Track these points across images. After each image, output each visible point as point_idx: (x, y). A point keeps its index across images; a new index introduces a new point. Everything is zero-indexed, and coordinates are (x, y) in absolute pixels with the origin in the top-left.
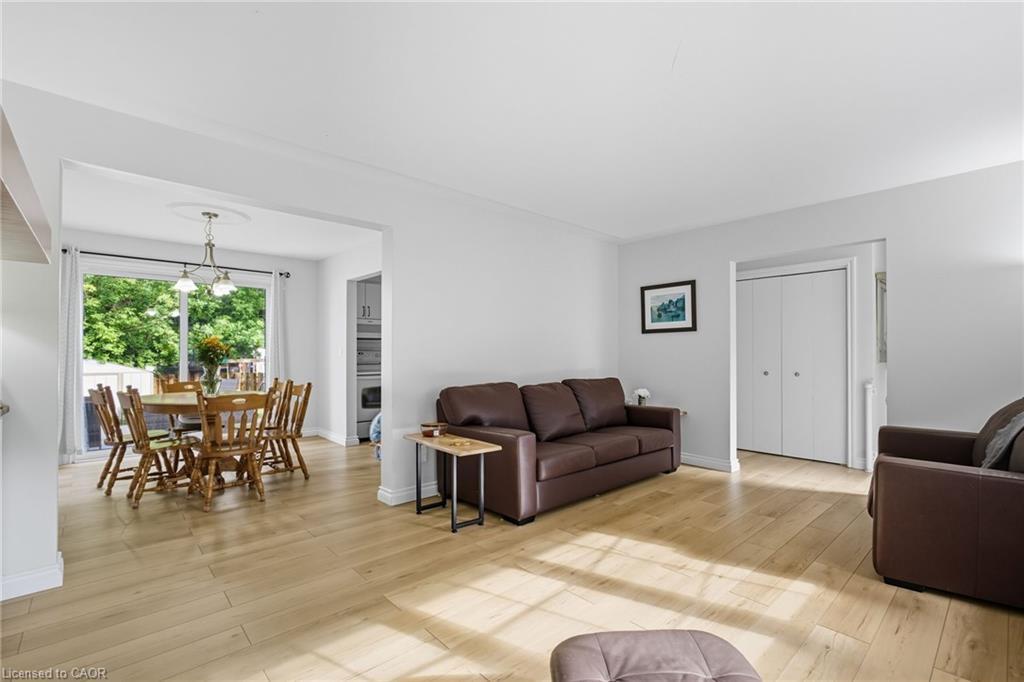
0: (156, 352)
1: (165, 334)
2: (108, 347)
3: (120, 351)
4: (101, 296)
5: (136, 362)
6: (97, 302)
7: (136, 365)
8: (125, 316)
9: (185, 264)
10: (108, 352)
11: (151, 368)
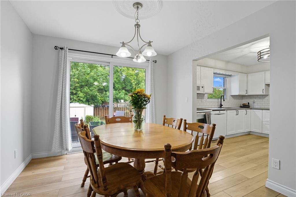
0: (93, 100)
1: (96, 94)
2: (82, 99)
3: (84, 100)
4: (80, 83)
5: (89, 103)
6: (79, 85)
7: (89, 105)
8: (86, 89)
9: (112, 55)
10: (82, 100)
11: (93, 105)
